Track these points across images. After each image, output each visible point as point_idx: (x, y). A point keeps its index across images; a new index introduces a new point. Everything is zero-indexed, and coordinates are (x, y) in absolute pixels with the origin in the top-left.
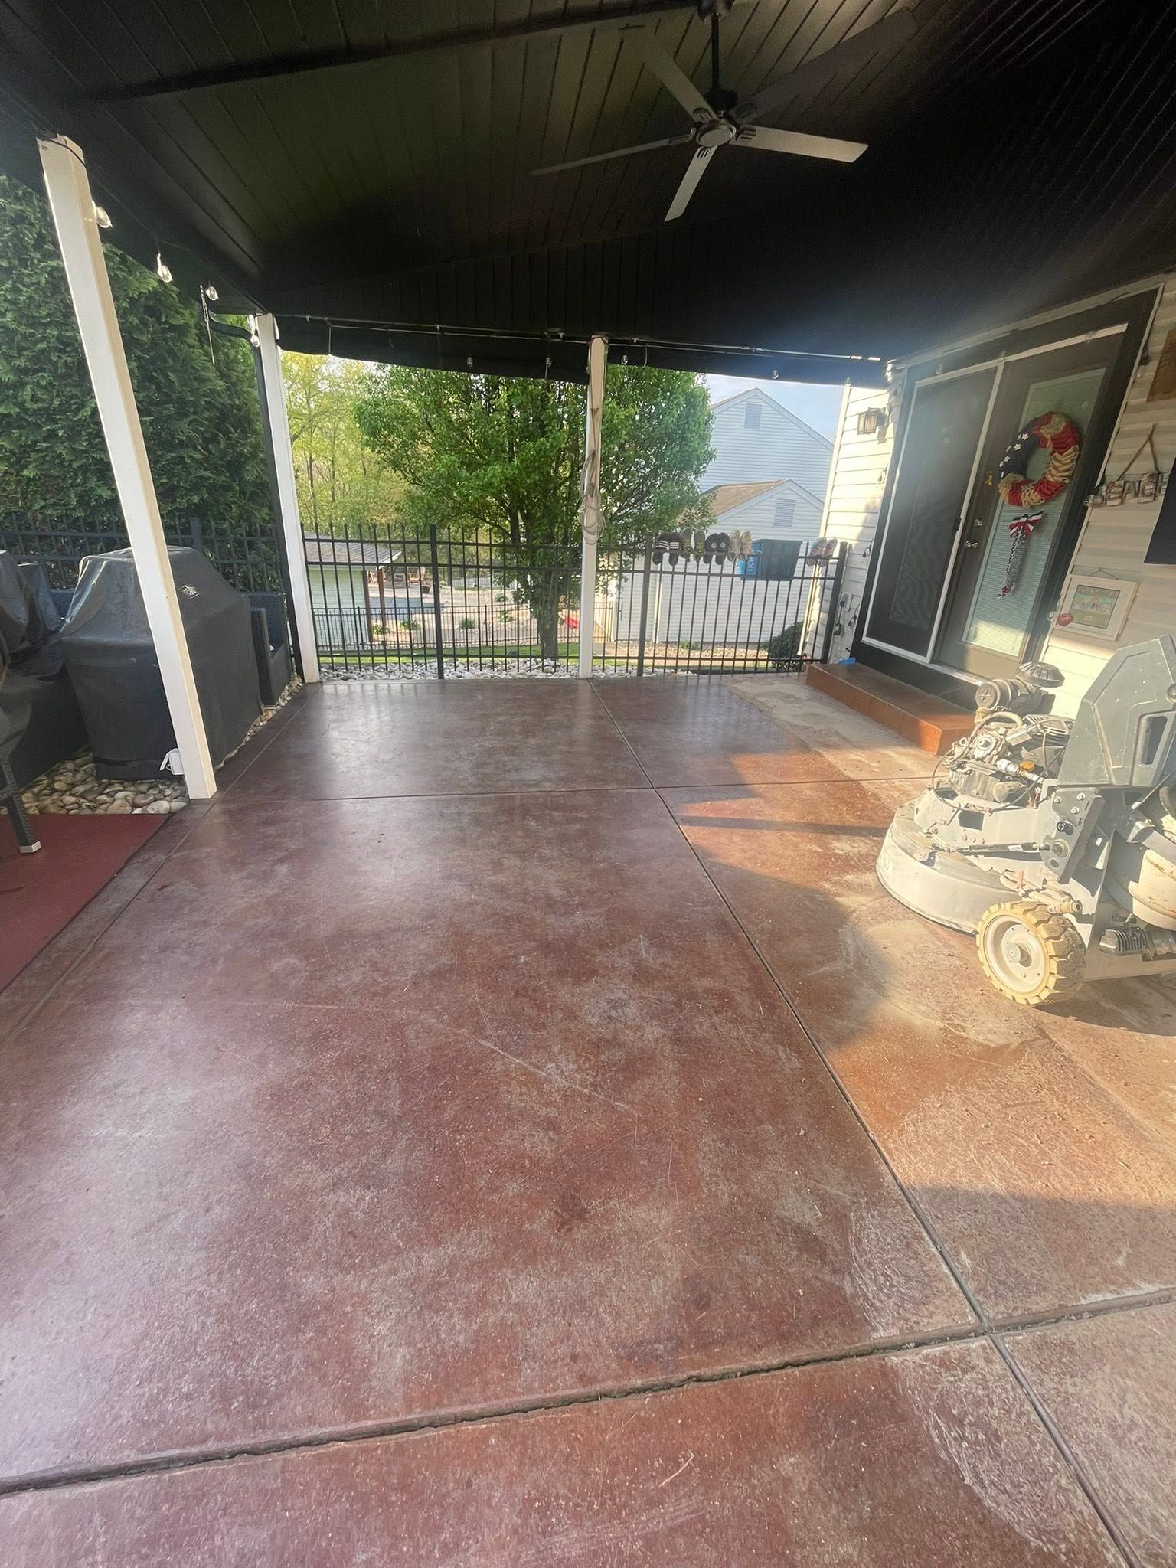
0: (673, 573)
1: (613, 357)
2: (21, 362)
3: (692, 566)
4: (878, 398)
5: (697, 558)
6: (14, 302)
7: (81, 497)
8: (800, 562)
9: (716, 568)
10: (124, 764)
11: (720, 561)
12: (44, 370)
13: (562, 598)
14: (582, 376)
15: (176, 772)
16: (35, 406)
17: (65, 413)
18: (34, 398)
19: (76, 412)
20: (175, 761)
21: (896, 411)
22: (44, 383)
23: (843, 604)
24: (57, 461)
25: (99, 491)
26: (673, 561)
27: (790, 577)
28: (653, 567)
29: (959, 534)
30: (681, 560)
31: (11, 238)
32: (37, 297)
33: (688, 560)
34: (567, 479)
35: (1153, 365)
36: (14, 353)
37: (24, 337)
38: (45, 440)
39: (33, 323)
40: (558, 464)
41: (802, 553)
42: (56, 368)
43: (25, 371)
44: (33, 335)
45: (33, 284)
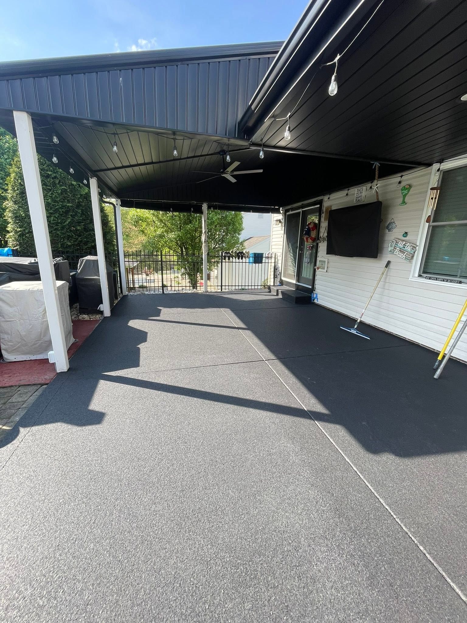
0: (229, 262)
1: (209, 208)
2: (51, 211)
3: (234, 260)
4: (280, 216)
5: (236, 258)
6: (51, 197)
7: (62, 245)
8: (264, 258)
9: (240, 260)
10: (87, 309)
11: (242, 259)
12: (56, 213)
13: (198, 273)
14: (201, 212)
15: (102, 310)
16: (53, 222)
17: (61, 223)
18: (54, 220)
19: (64, 223)
20: (102, 307)
21: (283, 220)
22: (57, 216)
23: (277, 269)
24: (57, 236)
25: (68, 243)
26: (229, 259)
27: (262, 263)
28: (223, 261)
29: (298, 249)
30: (231, 259)
31: (52, 182)
32: (57, 196)
33: (233, 259)
34: (198, 237)
35: (324, 213)
36: (49, 209)
37: (53, 205)
38: (54, 230)
39: (55, 201)
40: (196, 232)
41: (264, 256)
42: (60, 212)
43: (51, 213)
44: (55, 205)
45: (57, 193)
